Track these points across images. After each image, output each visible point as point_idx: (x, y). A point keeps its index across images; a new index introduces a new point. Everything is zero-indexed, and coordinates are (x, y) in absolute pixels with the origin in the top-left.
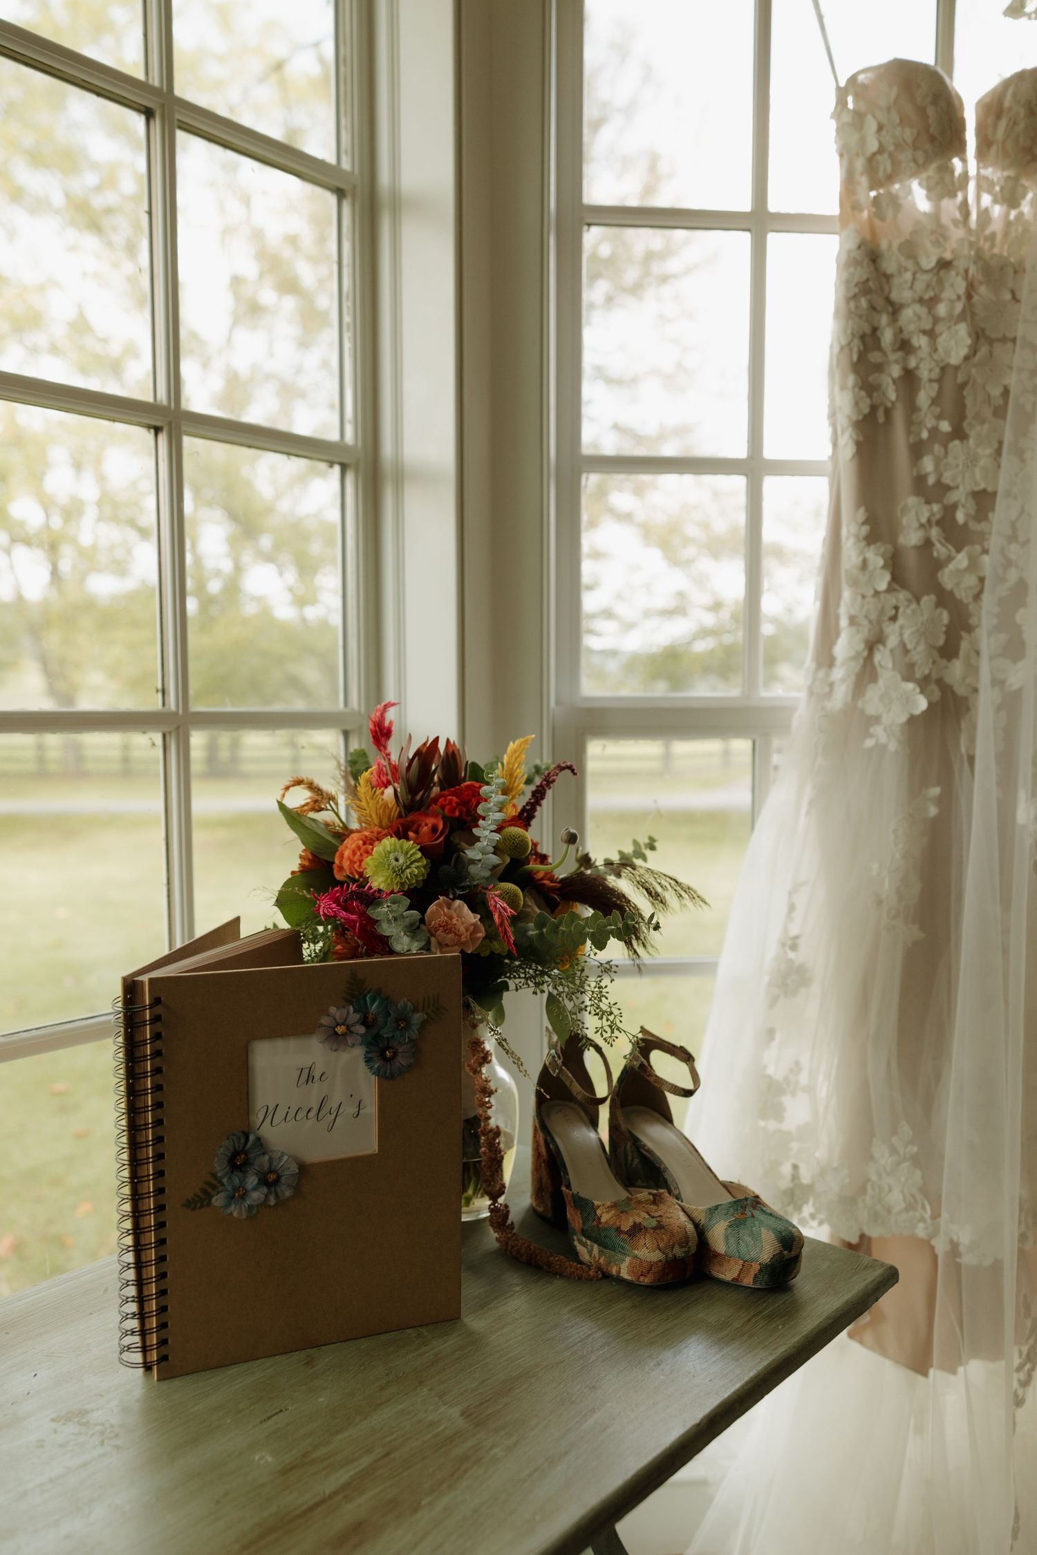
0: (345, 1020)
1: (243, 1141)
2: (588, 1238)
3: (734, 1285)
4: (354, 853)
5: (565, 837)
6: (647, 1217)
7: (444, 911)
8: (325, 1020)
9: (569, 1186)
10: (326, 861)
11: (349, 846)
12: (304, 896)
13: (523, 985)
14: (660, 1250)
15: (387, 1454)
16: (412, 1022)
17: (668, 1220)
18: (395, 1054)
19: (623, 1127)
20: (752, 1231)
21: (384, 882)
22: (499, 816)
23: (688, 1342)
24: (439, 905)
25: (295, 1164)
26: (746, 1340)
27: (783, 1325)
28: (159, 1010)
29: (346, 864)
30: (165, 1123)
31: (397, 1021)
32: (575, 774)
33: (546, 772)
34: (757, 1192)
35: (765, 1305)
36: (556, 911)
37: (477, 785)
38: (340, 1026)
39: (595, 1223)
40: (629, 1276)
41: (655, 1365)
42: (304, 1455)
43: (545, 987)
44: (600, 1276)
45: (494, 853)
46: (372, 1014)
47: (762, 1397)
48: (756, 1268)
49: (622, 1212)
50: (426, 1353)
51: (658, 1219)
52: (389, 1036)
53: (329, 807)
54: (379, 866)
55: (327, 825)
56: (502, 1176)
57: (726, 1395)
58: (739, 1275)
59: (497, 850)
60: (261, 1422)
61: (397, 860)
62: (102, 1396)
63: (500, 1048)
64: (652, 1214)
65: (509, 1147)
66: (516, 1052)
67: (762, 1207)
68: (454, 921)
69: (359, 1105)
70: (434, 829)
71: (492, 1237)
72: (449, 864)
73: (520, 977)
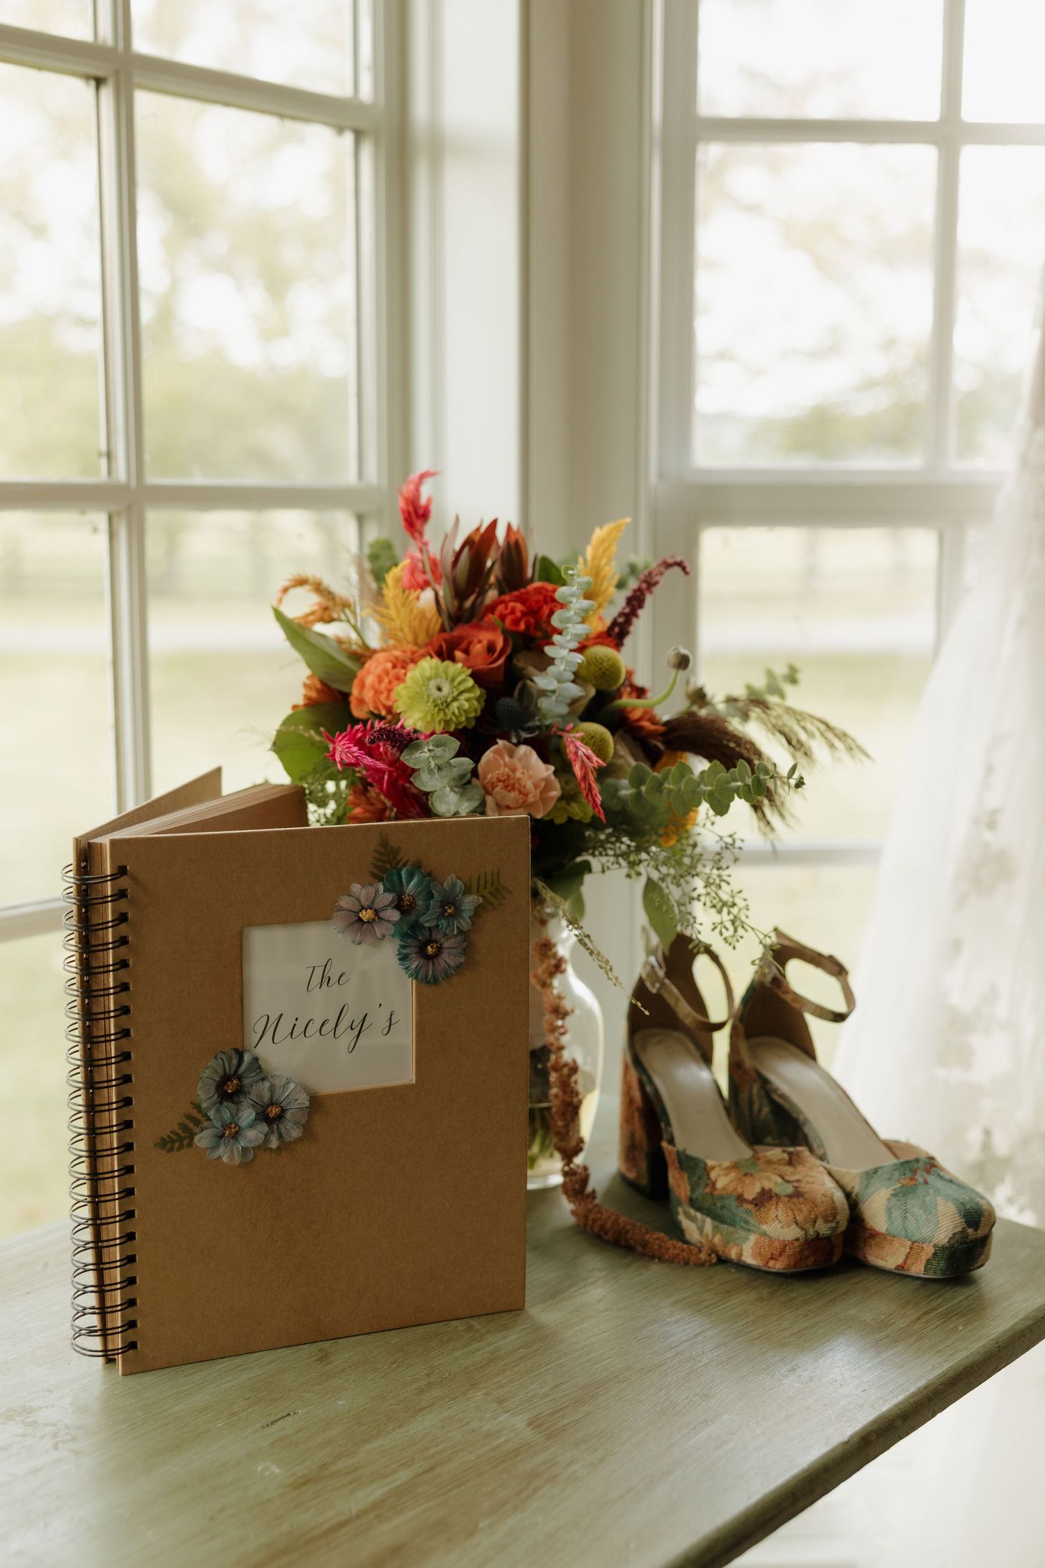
0: (373, 902)
1: (235, 1061)
2: (699, 1209)
3: (899, 1275)
4: (380, 680)
5: (673, 660)
6: (780, 1180)
7: (504, 761)
8: (345, 902)
9: (671, 1141)
10: (341, 692)
11: (372, 670)
12: (310, 738)
13: (613, 864)
14: (797, 1224)
15: (432, 1469)
16: (463, 908)
17: (808, 1186)
18: (440, 950)
19: (748, 1063)
20: (924, 1202)
21: (423, 719)
22: (581, 629)
23: (835, 1344)
24: (497, 752)
25: (305, 1095)
26: (913, 1344)
27: (965, 1325)
28: (124, 882)
29: (368, 695)
30: (132, 1034)
31: (443, 904)
32: (687, 573)
33: (646, 572)
34: (933, 1151)
35: (939, 1301)
36: (659, 765)
37: (550, 587)
38: (366, 910)
39: (708, 1190)
40: (754, 1259)
41: (789, 1371)
42: (323, 1467)
43: (641, 868)
44: (714, 1260)
45: (573, 682)
46: (409, 895)
47: (934, 1415)
48: (929, 1251)
49: (745, 1175)
50: (479, 1350)
51: (795, 1184)
52: (432, 925)
53: (343, 617)
54: (415, 698)
55: (340, 642)
56: (578, 1126)
57: (884, 1409)
58: (905, 1262)
59: (578, 678)
60: (263, 1428)
61: (439, 689)
62: (51, 1392)
63: (582, 948)
64: (787, 1178)
65: (590, 1088)
66: (602, 953)
67: (939, 1172)
68: (518, 774)
69: (391, 1018)
70: (491, 648)
71: (566, 1208)
72: (511, 695)
73: (607, 855)
